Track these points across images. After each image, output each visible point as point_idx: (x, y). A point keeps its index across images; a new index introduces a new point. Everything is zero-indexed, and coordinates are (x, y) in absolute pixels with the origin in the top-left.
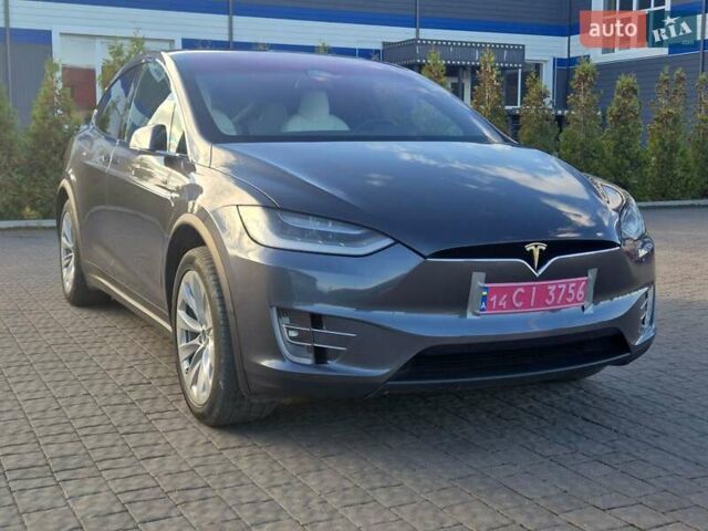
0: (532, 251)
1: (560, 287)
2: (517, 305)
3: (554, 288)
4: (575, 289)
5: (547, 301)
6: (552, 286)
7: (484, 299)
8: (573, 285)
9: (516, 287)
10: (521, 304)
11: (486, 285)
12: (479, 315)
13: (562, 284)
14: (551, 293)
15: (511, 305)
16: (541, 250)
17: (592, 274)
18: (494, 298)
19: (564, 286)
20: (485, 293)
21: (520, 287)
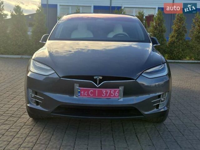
0: (96, 79)
1: (107, 91)
2: (91, 95)
3: (105, 91)
4: (115, 92)
5: (103, 95)
6: (104, 91)
7: (79, 92)
8: (113, 91)
9: (90, 90)
10: (93, 95)
11: (79, 88)
12: (78, 97)
13: (108, 90)
14: (104, 93)
15: (88, 95)
16: (100, 79)
17: (121, 88)
18: (83, 92)
19: (109, 91)
20: (79, 90)
21: (92, 90)
